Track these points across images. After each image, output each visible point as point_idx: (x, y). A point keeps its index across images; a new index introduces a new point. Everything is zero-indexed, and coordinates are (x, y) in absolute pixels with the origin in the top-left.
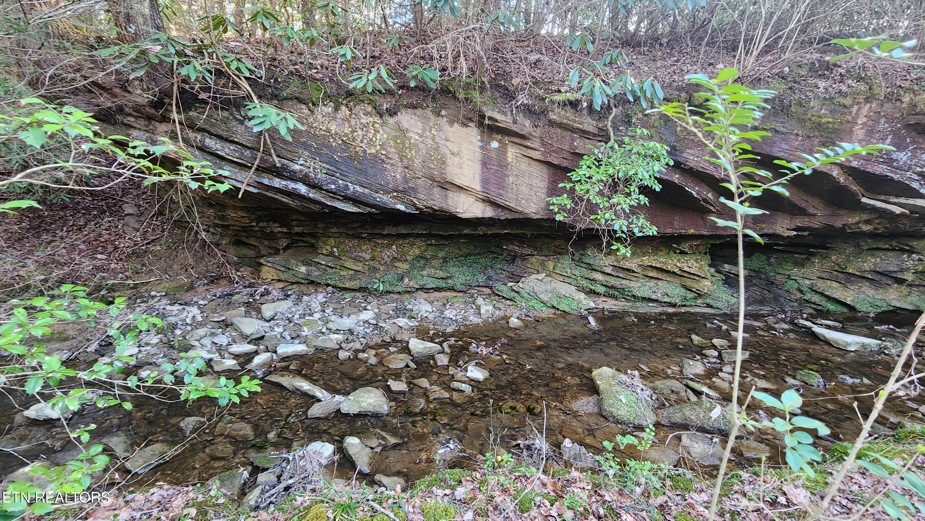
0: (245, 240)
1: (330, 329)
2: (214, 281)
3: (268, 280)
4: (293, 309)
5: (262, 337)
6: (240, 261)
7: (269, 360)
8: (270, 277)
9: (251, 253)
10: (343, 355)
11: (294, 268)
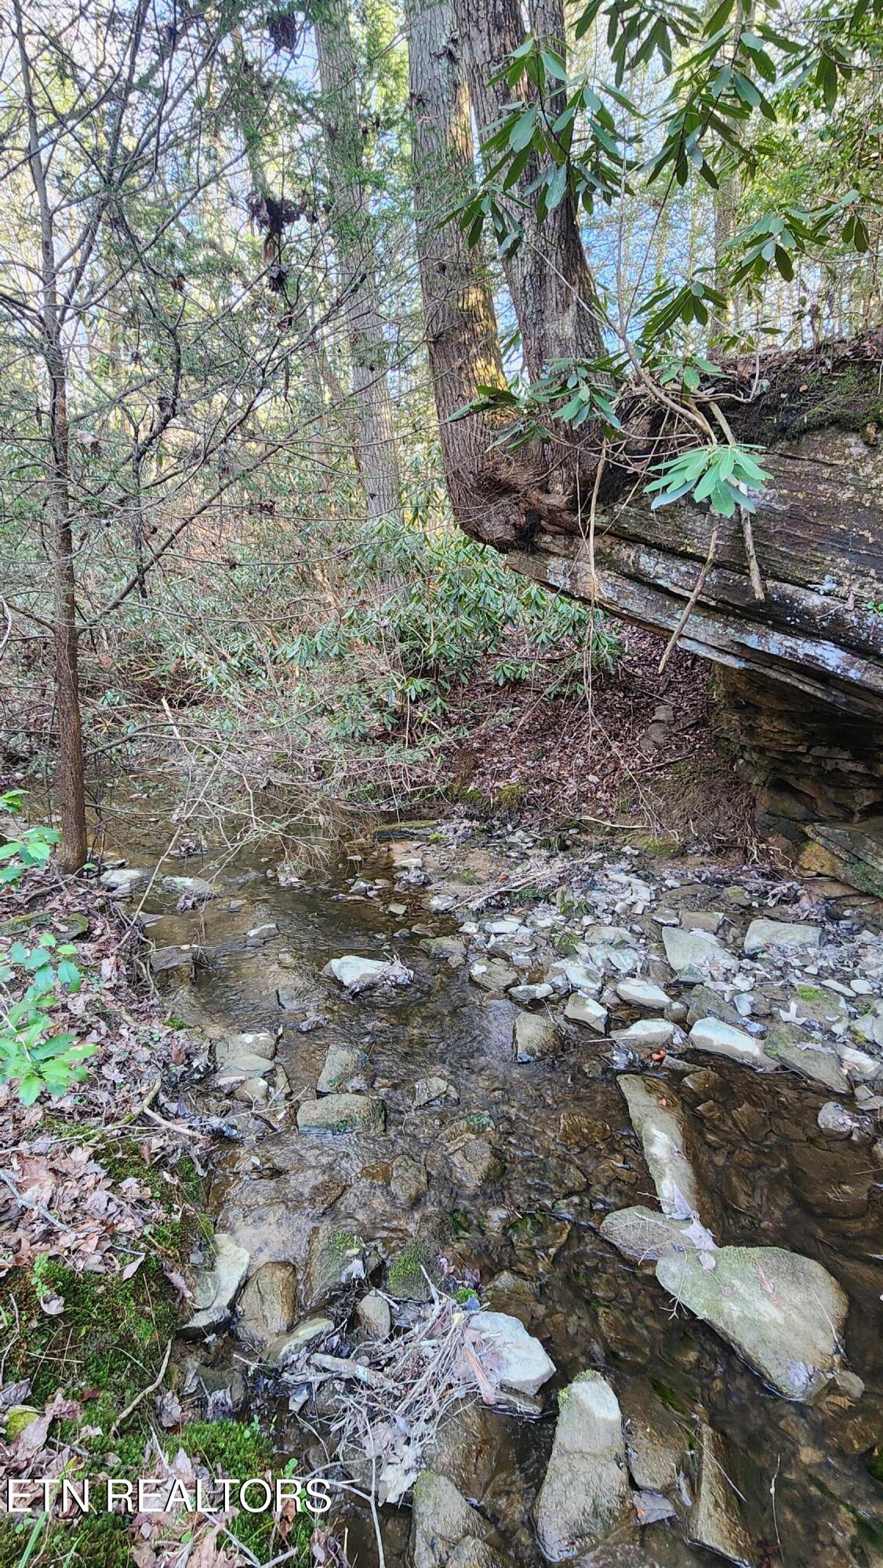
0: (792, 781)
1: (855, 1033)
2: (721, 850)
3: (809, 873)
4: (811, 951)
5: (690, 986)
6: (771, 823)
7: (661, 1040)
8: (816, 867)
9: (798, 810)
10: (832, 1117)
11: (869, 861)
